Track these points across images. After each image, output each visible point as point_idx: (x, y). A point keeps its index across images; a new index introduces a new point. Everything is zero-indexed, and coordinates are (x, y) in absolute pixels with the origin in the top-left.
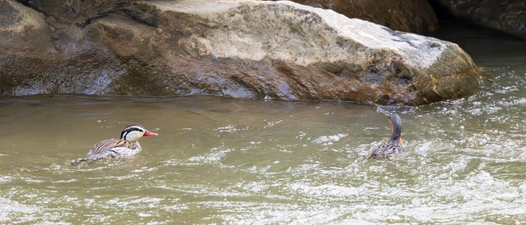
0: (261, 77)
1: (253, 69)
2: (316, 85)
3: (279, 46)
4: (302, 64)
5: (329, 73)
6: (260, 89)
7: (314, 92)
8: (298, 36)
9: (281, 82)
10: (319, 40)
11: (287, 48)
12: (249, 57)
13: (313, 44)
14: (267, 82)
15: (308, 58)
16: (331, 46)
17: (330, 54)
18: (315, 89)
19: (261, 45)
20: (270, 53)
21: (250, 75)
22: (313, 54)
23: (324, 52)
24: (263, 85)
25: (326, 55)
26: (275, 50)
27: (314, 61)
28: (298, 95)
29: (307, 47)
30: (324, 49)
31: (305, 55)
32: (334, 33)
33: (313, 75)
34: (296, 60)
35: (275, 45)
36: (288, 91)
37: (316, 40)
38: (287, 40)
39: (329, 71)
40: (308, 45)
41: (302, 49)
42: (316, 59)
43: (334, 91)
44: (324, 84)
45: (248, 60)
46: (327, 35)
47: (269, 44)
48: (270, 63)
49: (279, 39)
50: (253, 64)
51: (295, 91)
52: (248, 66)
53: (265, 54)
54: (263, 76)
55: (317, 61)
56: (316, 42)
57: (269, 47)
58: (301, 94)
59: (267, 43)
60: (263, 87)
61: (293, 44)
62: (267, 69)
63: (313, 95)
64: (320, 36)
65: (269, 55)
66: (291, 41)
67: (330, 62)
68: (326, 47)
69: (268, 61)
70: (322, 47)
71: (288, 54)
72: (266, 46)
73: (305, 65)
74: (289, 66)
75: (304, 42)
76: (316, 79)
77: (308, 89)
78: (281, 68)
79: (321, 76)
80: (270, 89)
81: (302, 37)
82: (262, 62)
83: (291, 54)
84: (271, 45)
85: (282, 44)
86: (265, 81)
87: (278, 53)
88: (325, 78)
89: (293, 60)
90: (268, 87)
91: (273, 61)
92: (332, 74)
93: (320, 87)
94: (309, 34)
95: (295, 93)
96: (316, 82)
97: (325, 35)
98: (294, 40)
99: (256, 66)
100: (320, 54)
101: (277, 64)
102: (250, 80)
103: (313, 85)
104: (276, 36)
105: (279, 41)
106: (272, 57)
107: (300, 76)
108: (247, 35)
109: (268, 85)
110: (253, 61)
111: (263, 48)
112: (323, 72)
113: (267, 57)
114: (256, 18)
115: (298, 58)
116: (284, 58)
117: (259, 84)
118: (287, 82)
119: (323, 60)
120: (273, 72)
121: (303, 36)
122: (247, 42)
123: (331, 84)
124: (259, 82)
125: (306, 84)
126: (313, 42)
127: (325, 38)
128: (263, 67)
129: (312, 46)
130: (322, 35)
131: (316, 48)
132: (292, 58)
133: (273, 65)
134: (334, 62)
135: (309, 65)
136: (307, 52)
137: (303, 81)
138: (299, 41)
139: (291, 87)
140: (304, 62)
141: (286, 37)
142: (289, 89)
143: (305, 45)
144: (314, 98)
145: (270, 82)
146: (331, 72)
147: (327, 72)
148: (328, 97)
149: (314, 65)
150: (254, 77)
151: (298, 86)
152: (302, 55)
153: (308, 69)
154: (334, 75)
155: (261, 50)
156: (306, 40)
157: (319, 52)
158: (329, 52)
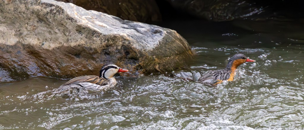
0: (14, 59)
1: (8, 52)
2: (60, 65)
3: (29, 33)
4: (48, 48)
5: (71, 55)
6: (14, 69)
7: (58, 71)
8: (45, 25)
9: (31, 63)
10: (62, 29)
11: (36, 35)
12: (4, 43)
13: (57, 31)
14: (20, 63)
15: (53, 43)
16: (71, 33)
17: (71, 39)
18: (59, 68)
19: (14, 33)
20: (22, 39)
21: (5, 57)
22: (57, 39)
23: (66, 38)
24: (16, 65)
25: (68, 40)
26: (25, 36)
27: (57, 45)
28: (45, 73)
29: (52, 34)
30: (66, 35)
31: (50, 41)
32: (74, 23)
33: (57, 57)
34: (43, 44)
35: (25, 32)
36: (36, 70)
37: (59, 28)
38: (35, 28)
39: (70, 54)
40: (52, 32)
41: (48, 36)
42: (59, 44)
43: (74, 70)
44: (66, 64)
45: (4, 45)
46: (68, 24)
47: (21, 31)
48: (22, 47)
49: (29, 28)
50: (7, 48)
51: (42, 70)
52: (4, 50)
53: (18, 40)
54: (16, 58)
55: (60, 45)
56: (59, 30)
57: (21, 34)
58: (47, 73)
59: (19, 31)
60: (16, 68)
61: (40, 31)
62: (19, 52)
63: (58, 74)
64: (62, 25)
65: (20, 41)
66: (38, 29)
67: (71, 47)
68: (67, 34)
69: (20, 45)
70: (64, 34)
71: (36, 40)
72: (18, 33)
73: (50, 49)
74: (37, 49)
75: (50, 30)
76: (60, 60)
77: (53, 69)
78: (31, 52)
79: (64, 57)
80: (22, 69)
81: (47, 26)
82: (15, 47)
83: (39, 39)
84: (22, 32)
85: (31, 31)
86: (17, 62)
87: (28, 39)
88: (67, 59)
89: (41, 44)
90: (20, 67)
91: (24, 45)
92: (72, 56)
93: (63, 67)
94: (54, 23)
95: (43, 72)
96: (59, 63)
97: (67, 24)
98: (41, 28)
99: (10, 50)
100: (63, 40)
101: (28, 48)
102: (5, 62)
103: (57, 65)
104: (27, 25)
105: (29, 30)
106: (23, 43)
107: (46, 58)
108: (3, 24)
109: (20, 65)
110: (7, 46)
111: (15, 35)
112: (66, 55)
113: (19, 42)
114: (9, 10)
115: (44, 43)
116: (33, 43)
117: (12, 65)
118: (36, 63)
119: (65, 45)
120: (24, 55)
121: (49, 25)
122: (3, 30)
123: (72, 64)
124: (12, 63)
125: (51, 64)
126: (57, 29)
127: (67, 27)
128: (16, 51)
129: (56, 32)
130: (64, 24)
131: (60, 35)
132: (40, 43)
133: (24, 49)
134: (74, 46)
135: (54, 49)
136: (51, 38)
137: (49, 62)
138: (45, 29)
139: (39, 67)
140: (50, 46)
141: (35, 26)
142: (37, 69)
143: (50, 32)
144: (58, 76)
145: (22, 63)
146: (72, 55)
147: (69, 54)
148: (69, 75)
149: (58, 49)
150: (8, 58)
151: (45, 66)
152: (48, 41)
153: (53, 51)
154: (74, 57)
155: (14, 36)
156: (51, 28)
157: (62, 38)
158: (70, 38)
